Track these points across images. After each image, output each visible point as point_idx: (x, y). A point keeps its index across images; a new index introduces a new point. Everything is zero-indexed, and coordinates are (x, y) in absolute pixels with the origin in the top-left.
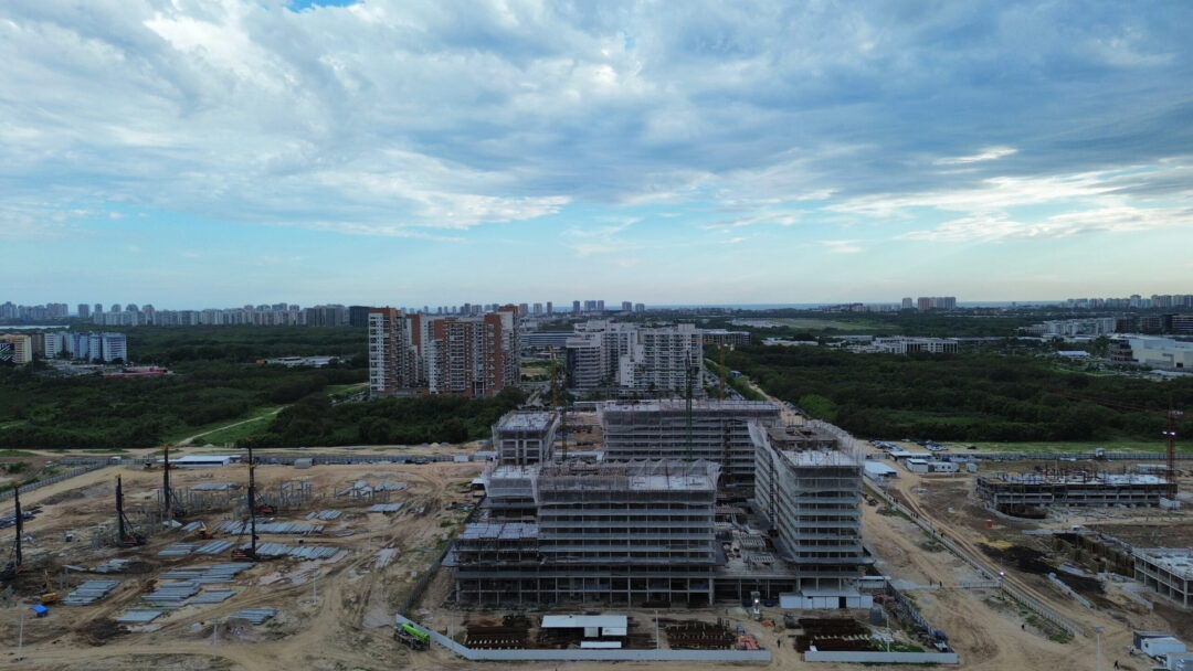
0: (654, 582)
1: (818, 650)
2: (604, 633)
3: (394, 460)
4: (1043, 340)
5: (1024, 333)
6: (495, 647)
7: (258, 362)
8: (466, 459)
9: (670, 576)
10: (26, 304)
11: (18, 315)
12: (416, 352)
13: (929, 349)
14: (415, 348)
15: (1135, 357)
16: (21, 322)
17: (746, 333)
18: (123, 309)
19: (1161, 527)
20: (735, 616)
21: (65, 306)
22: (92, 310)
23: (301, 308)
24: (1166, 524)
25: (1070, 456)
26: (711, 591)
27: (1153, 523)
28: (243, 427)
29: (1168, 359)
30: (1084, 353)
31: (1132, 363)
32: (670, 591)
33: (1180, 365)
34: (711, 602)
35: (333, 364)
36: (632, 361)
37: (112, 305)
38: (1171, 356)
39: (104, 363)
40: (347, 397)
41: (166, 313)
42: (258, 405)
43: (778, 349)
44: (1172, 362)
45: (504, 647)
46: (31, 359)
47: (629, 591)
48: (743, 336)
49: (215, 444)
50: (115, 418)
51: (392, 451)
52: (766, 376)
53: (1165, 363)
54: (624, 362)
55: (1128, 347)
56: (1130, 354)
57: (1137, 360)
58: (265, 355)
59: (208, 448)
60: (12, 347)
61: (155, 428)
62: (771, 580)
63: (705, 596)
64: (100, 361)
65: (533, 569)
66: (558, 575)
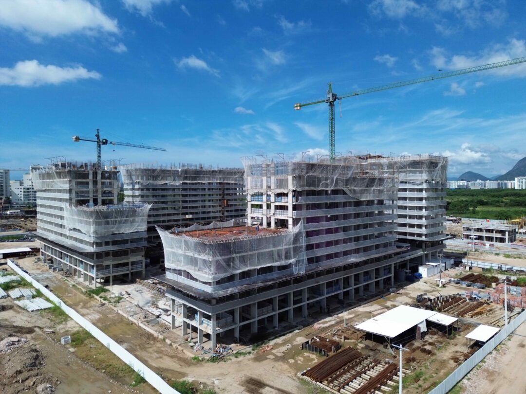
9: (375, 267)
26: (393, 274)
32: (374, 280)
34: (393, 284)
47: (353, 287)
65: (299, 280)
66: (323, 281)
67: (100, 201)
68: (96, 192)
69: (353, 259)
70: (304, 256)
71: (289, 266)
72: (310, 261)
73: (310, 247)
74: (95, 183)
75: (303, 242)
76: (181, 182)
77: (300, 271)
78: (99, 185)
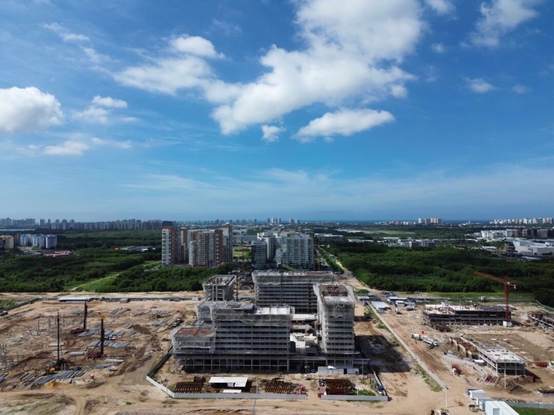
0: (263, 361)
1: (327, 394)
2: (235, 386)
3: (165, 299)
4: (476, 241)
5: (469, 237)
6: (187, 392)
7: (116, 249)
8: (197, 299)
9: (270, 359)
10: (16, 219)
11: (12, 224)
12: (185, 246)
13: (422, 245)
14: (184, 244)
15: (516, 250)
16: (13, 227)
17: (342, 236)
18: (60, 221)
19: (501, 335)
20: (296, 378)
21: (34, 220)
22: (46, 221)
23: (142, 221)
24: (503, 334)
25: (470, 300)
26: (288, 365)
27: (497, 334)
28: (101, 282)
29: (531, 251)
30: (494, 247)
31: (515, 253)
32: (270, 365)
33: (535, 254)
34: (288, 370)
35: (150, 250)
36: (281, 251)
37: (56, 219)
38: (532, 250)
39: (46, 249)
40: (152, 267)
41: (79, 224)
42: (111, 271)
43: (354, 244)
44: (532, 252)
45: (191, 392)
46: (13, 247)
47: (252, 365)
48: (340, 237)
49: (87, 290)
50: (45, 277)
51: (166, 295)
52: (343, 258)
53: (529, 253)
54: (278, 251)
55: (513, 245)
56: (514, 248)
57: (517, 251)
58: (120, 245)
59: (83, 292)
60: (4, 241)
61: (62, 283)
62: (315, 361)
63: (286, 368)
64: (44, 248)
65: (210, 355)
66: (220, 358)
67: (216, 299)
68: (215, 295)
69: (249, 352)
70: (214, 346)
71: (208, 349)
72: (216, 349)
73: (217, 343)
74: (215, 291)
75: (214, 341)
76: (280, 283)
77: (212, 351)
78: (217, 292)
